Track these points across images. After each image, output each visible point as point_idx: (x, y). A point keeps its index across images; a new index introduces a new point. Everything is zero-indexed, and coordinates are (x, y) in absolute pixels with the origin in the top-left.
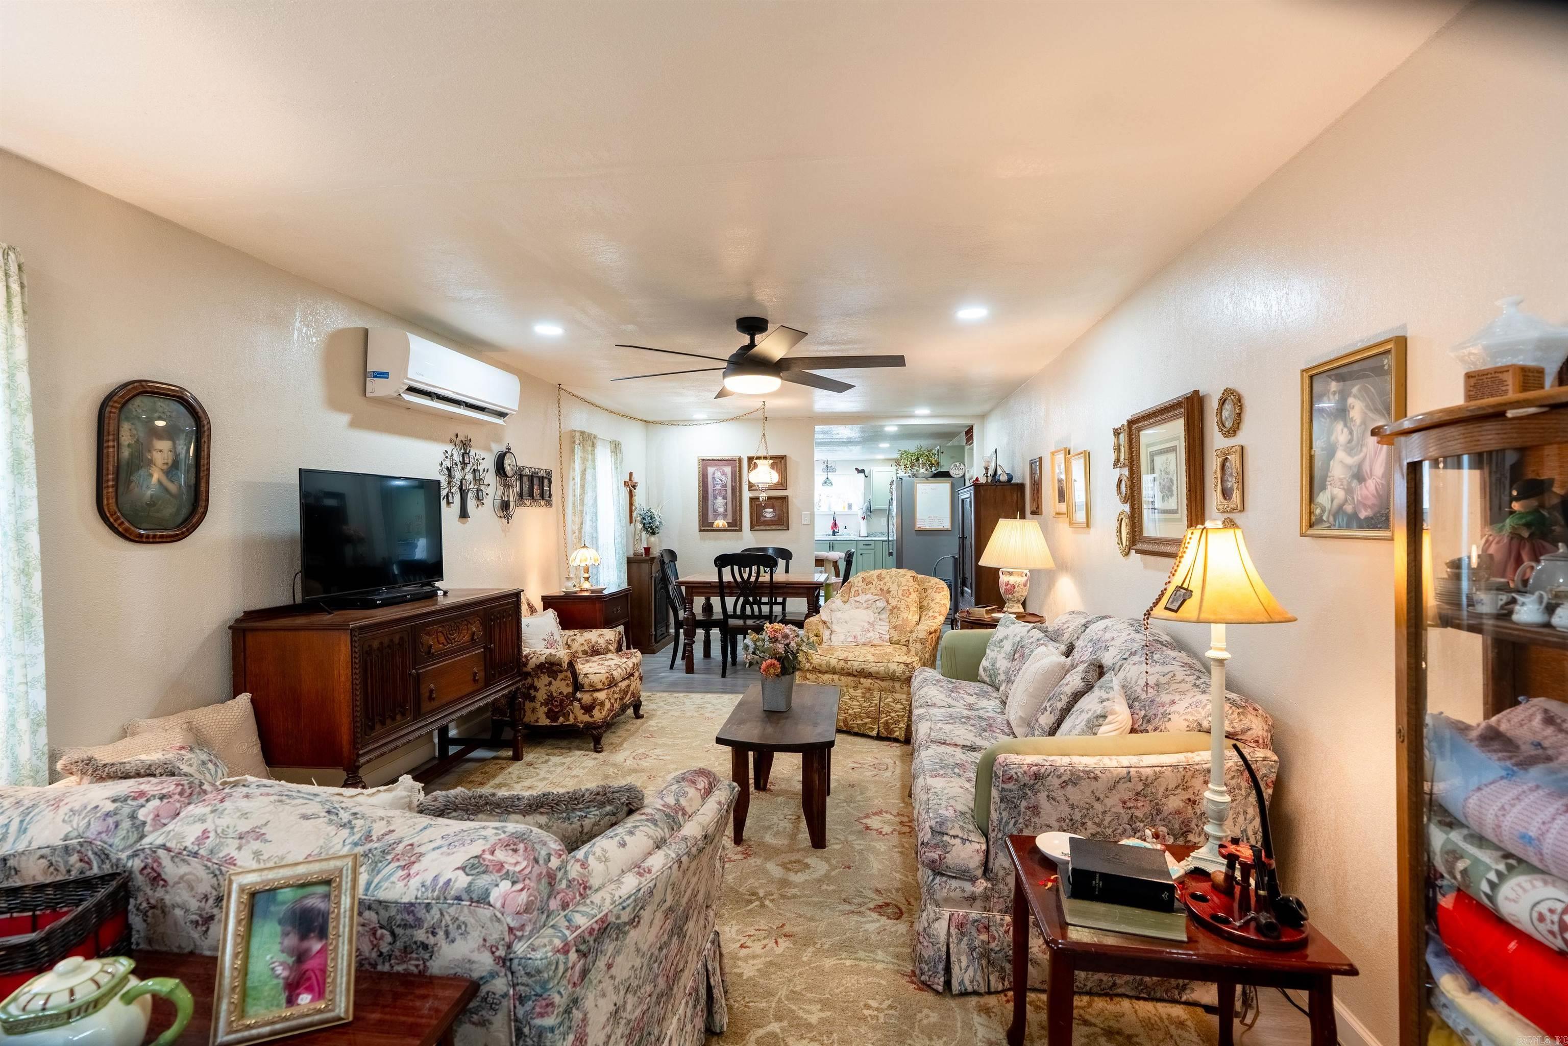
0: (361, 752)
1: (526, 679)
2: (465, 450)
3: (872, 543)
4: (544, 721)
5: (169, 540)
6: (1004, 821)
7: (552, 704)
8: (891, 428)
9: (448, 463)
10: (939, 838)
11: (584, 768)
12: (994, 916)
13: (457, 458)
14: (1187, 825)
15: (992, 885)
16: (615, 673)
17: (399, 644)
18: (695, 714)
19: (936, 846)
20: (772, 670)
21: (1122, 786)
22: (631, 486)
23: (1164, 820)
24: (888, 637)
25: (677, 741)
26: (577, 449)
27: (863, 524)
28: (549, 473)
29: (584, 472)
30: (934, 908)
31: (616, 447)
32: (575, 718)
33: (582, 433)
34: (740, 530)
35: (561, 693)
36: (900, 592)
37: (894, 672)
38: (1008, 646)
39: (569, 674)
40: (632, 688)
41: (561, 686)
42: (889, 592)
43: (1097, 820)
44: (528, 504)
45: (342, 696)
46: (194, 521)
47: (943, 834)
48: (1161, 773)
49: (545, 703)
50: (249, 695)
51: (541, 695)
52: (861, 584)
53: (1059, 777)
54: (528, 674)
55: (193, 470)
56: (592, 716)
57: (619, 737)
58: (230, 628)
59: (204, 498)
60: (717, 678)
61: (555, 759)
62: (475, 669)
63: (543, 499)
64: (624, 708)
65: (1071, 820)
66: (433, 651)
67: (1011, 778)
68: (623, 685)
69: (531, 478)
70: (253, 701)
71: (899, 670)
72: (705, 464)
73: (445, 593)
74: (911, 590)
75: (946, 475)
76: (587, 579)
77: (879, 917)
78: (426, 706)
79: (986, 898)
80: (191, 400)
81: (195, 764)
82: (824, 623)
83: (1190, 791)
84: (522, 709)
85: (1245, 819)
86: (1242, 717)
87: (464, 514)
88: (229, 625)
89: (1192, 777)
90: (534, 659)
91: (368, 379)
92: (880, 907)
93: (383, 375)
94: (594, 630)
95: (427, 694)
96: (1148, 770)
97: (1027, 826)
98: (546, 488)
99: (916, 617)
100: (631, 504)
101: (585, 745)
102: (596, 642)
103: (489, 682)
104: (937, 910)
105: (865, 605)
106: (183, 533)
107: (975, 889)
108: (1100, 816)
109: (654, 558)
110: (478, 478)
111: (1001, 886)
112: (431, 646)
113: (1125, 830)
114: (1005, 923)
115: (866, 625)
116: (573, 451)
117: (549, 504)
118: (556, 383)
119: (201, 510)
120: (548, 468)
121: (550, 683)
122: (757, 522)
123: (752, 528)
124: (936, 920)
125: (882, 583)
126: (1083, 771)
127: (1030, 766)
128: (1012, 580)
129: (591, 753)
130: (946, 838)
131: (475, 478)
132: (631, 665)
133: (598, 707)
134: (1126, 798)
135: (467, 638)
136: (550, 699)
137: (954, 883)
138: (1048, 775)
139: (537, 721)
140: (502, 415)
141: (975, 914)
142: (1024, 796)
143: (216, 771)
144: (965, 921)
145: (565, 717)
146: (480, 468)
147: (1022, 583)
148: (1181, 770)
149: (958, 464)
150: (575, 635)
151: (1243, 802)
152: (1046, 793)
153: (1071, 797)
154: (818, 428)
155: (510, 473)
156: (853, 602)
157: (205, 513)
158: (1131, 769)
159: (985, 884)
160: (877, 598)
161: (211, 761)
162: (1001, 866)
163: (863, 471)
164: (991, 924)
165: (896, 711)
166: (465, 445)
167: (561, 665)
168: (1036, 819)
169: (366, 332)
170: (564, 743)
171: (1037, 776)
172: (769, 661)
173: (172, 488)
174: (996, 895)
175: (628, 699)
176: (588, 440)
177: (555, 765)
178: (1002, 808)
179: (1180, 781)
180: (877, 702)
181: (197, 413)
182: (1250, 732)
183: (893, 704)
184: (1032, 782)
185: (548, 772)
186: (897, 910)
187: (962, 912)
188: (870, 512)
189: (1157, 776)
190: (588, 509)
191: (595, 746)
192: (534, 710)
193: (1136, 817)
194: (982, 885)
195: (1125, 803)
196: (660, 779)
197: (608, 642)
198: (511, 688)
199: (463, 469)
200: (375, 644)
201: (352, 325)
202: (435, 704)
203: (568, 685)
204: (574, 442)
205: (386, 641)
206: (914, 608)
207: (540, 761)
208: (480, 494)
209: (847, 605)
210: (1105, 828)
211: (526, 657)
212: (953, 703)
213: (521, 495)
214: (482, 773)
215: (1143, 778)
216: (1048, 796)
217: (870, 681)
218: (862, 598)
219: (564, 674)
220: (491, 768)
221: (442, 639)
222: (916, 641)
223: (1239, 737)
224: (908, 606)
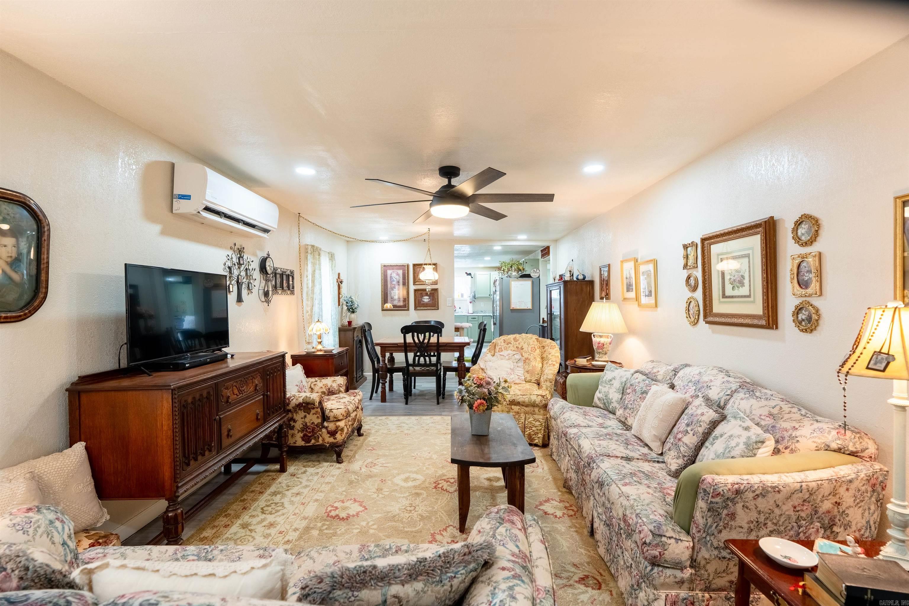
0: (180, 485)
1: (288, 414)
2: (240, 255)
3: (476, 317)
4: (300, 443)
5: (12, 320)
6: (709, 525)
7: (307, 431)
8: (497, 248)
9: (229, 264)
10: (658, 539)
11: (333, 476)
12: (697, 594)
13: (235, 260)
14: (834, 521)
15: (695, 571)
16: (349, 407)
17: (206, 397)
18: (398, 432)
19: (657, 545)
20: (481, 408)
21: (795, 496)
22: (340, 283)
23: (819, 518)
24: (523, 378)
25: (393, 452)
26: (310, 257)
27: (470, 306)
28: (292, 272)
29: (314, 271)
30: (653, 591)
31: (332, 256)
32: (323, 440)
33: (313, 246)
34: (408, 310)
35: (313, 423)
36: (530, 349)
37: (535, 401)
38: (617, 384)
39: (319, 410)
40: (358, 417)
41: (313, 418)
42: (522, 349)
43: (775, 521)
44: (280, 293)
45: (165, 442)
46: (36, 304)
47: (661, 536)
48: (822, 485)
49: (302, 430)
50: (84, 444)
51: (298, 425)
52: (503, 344)
53: (754, 492)
54: (289, 411)
55: (34, 264)
56: (335, 439)
57: (351, 450)
58: (67, 390)
59: (44, 286)
60: (401, 405)
61: (311, 470)
62: (257, 411)
63: (289, 290)
64: (353, 432)
65: (757, 522)
66: (230, 400)
67: (719, 494)
68: (353, 415)
69: (282, 275)
70: (87, 448)
71: (538, 400)
72: (385, 268)
73: (232, 356)
74: (536, 348)
75: (528, 276)
76: (320, 343)
77: (585, 588)
78: (226, 442)
79: (691, 581)
80: (34, 207)
81: (43, 525)
82: (482, 369)
83: (838, 496)
84: (286, 436)
85: (869, 513)
86: (861, 440)
87: (240, 299)
88: (65, 387)
89: (840, 486)
90: (294, 400)
91: (174, 200)
92: (583, 579)
93: (187, 197)
94: (329, 378)
95: (226, 433)
96: (814, 483)
97: (725, 528)
98: (291, 283)
99: (540, 365)
100: (339, 294)
101: (329, 458)
102: (331, 386)
103: (265, 419)
104: (655, 592)
105: (507, 357)
106: (25, 314)
107: (684, 575)
108: (777, 518)
109: (355, 328)
110: (249, 274)
111: (703, 572)
112: (229, 397)
113: (793, 527)
114: (705, 599)
115: (509, 370)
116: (307, 258)
117: (292, 293)
118: (297, 213)
119: (41, 296)
120: (292, 269)
121: (305, 417)
122: (419, 305)
123: (416, 308)
124: (656, 600)
125: (517, 343)
126: (771, 487)
127: (733, 484)
128: (602, 340)
129: (335, 464)
130: (664, 539)
131: (247, 274)
132: (357, 401)
133: (339, 432)
134: (797, 504)
135: (252, 389)
136: (305, 427)
137: (669, 572)
138: (746, 491)
139: (295, 443)
140: (266, 231)
141: (683, 593)
142: (726, 507)
143: (63, 528)
144: (676, 600)
145: (317, 439)
146: (250, 268)
147: (608, 342)
148: (834, 482)
149: (535, 270)
150: (316, 381)
151: (868, 501)
152: (743, 504)
153: (759, 506)
154: (457, 246)
155: (269, 272)
156: (499, 356)
157: (45, 298)
158: (803, 484)
159: (690, 571)
160: (515, 353)
161: (57, 519)
162: (703, 557)
163: (470, 274)
164: (695, 600)
165: (536, 427)
166: (240, 251)
167: (314, 405)
168: (732, 523)
169: (173, 165)
170: (314, 457)
171: (738, 492)
172: (479, 401)
173: (16, 277)
174: (699, 579)
175: (355, 425)
176: (315, 250)
177: (312, 475)
178: (709, 515)
179: (832, 490)
180: (523, 421)
181: (38, 216)
182: (867, 451)
183: (534, 422)
184: (733, 496)
185: (308, 480)
186: (595, 581)
187: (673, 592)
188: (474, 298)
189: (819, 487)
190: (316, 296)
191: (337, 459)
192: (293, 436)
193: (801, 517)
194: (688, 572)
195: (795, 507)
196: (390, 482)
197: (340, 386)
198: (280, 422)
199: (239, 268)
200: (190, 400)
201: (162, 159)
202: (231, 440)
203: (318, 417)
204: (307, 252)
205: (198, 396)
206: (539, 359)
207: (300, 472)
208: (250, 285)
209: (494, 358)
210: (779, 526)
211: (289, 399)
212: (590, 423)
213: (275, 287)
214: (259, 484)
215: (810, 489)
216: (743, 506)
217: (518, 407)
218: (505, 353)
219: (316, 410)
220: (265, 479)
221: (236, 391)
222: (546, 381)
223: (859, 454)
224: (535, 358)
